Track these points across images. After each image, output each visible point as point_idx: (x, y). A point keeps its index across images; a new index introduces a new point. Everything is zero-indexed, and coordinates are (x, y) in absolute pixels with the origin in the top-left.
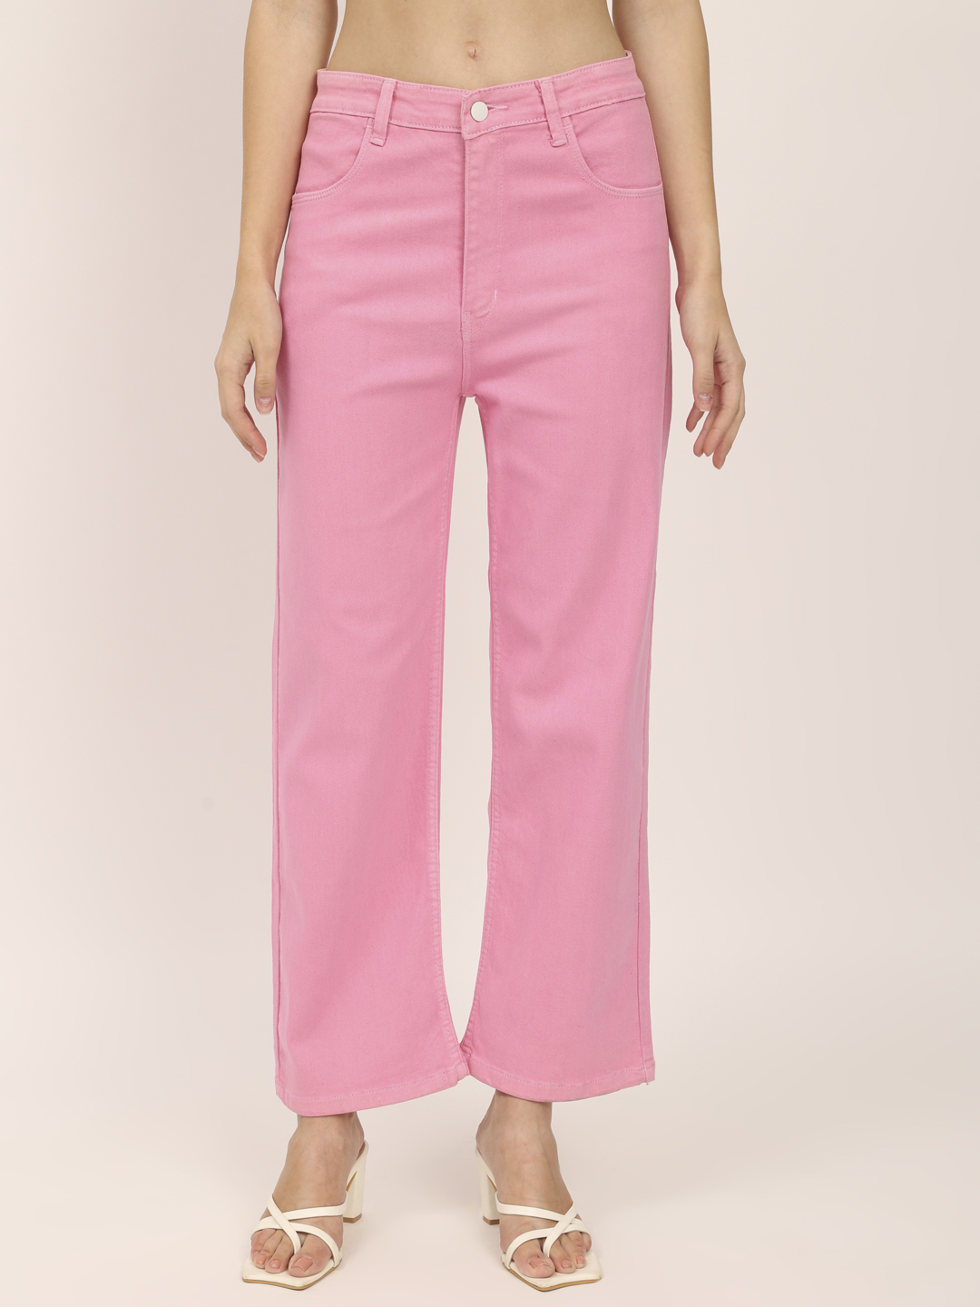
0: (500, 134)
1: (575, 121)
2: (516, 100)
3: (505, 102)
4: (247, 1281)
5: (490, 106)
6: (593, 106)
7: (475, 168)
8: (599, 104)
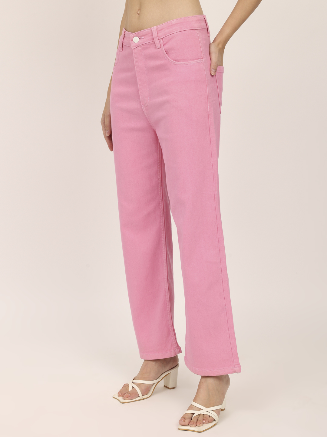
0: (142, 46)
1: (164, 40)
2: (146, 35)
3: (143, 36)
4: (114, 397)
5: (139, 38)
6: (170, 34)
7: (136, 58)
8: (172, 33)
